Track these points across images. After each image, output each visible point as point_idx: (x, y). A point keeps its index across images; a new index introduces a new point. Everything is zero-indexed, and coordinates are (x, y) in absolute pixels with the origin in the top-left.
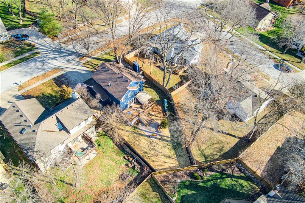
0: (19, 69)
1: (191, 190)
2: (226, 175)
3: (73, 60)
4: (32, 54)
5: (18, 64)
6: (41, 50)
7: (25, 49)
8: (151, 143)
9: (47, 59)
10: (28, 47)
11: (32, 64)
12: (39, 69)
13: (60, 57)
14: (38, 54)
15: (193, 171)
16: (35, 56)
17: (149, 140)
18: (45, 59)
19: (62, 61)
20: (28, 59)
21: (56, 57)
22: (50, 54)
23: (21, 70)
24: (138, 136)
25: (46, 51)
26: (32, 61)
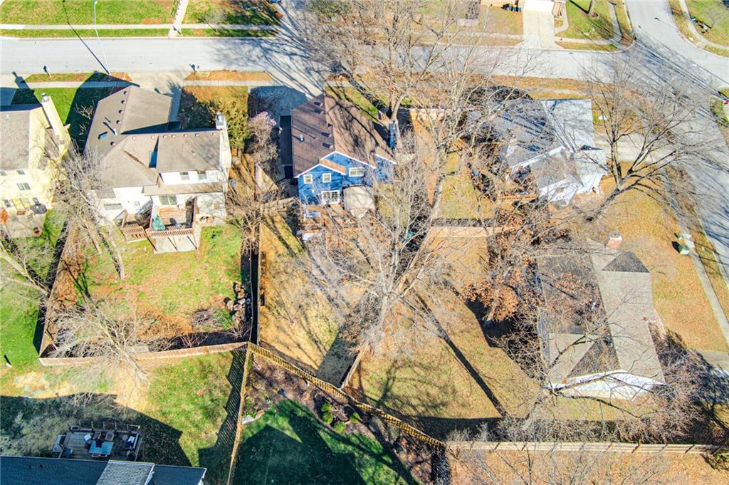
0: (221, 46)
1: (295, 430)
2: (392, 460)
3: (318, 72)
4: (263, 31)
5: (227, 36)
6: (283, 31)
7: (259, 18)
9: (277, 51)
10: (267, 16)
11: (247, 48)
12: (249, 60)
13: (301, 56)
14: (272, 34)
15: (333, 399)
16: (265, 35)
18: (275, 48)
19: (300, 65)
20: (249, 35)
21: (295, 54)
22: (291, 43)
23: (222, 49)
25: (289, 37)
26: (251, 41)
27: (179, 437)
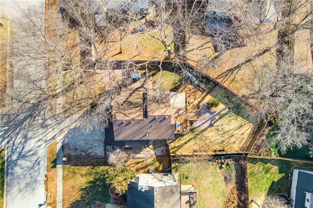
0: (15, 190)
3: (45, 120)
5: (3, 185)
8: (218, 130)
9: (21, 148)
11: (18, 170)
12: (32, 168)
13: (28, 131)
16: (2, 157)
17: (213, 128)
18: (18, 150)
20: (2, 168)
23: (19, 188)
24: (202, 135)
26: (10, 167)
27: (275, 182)
